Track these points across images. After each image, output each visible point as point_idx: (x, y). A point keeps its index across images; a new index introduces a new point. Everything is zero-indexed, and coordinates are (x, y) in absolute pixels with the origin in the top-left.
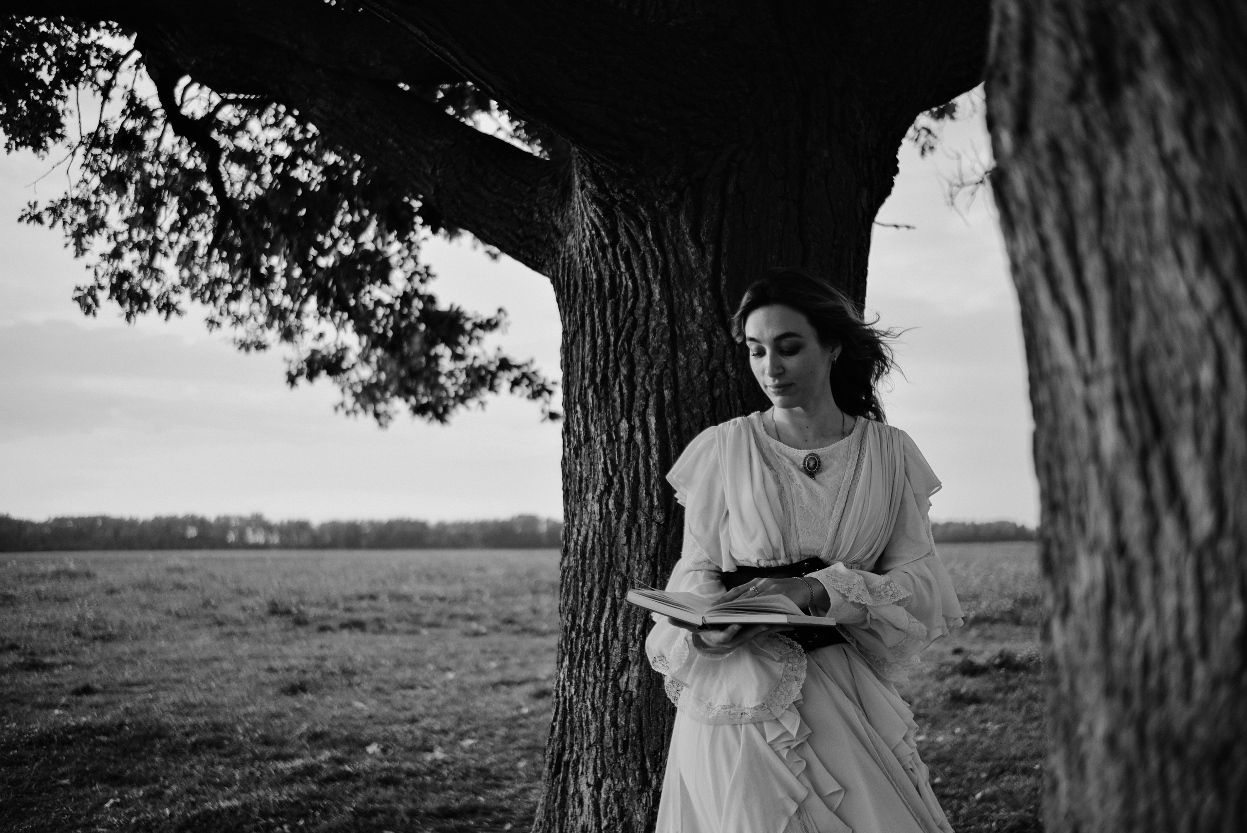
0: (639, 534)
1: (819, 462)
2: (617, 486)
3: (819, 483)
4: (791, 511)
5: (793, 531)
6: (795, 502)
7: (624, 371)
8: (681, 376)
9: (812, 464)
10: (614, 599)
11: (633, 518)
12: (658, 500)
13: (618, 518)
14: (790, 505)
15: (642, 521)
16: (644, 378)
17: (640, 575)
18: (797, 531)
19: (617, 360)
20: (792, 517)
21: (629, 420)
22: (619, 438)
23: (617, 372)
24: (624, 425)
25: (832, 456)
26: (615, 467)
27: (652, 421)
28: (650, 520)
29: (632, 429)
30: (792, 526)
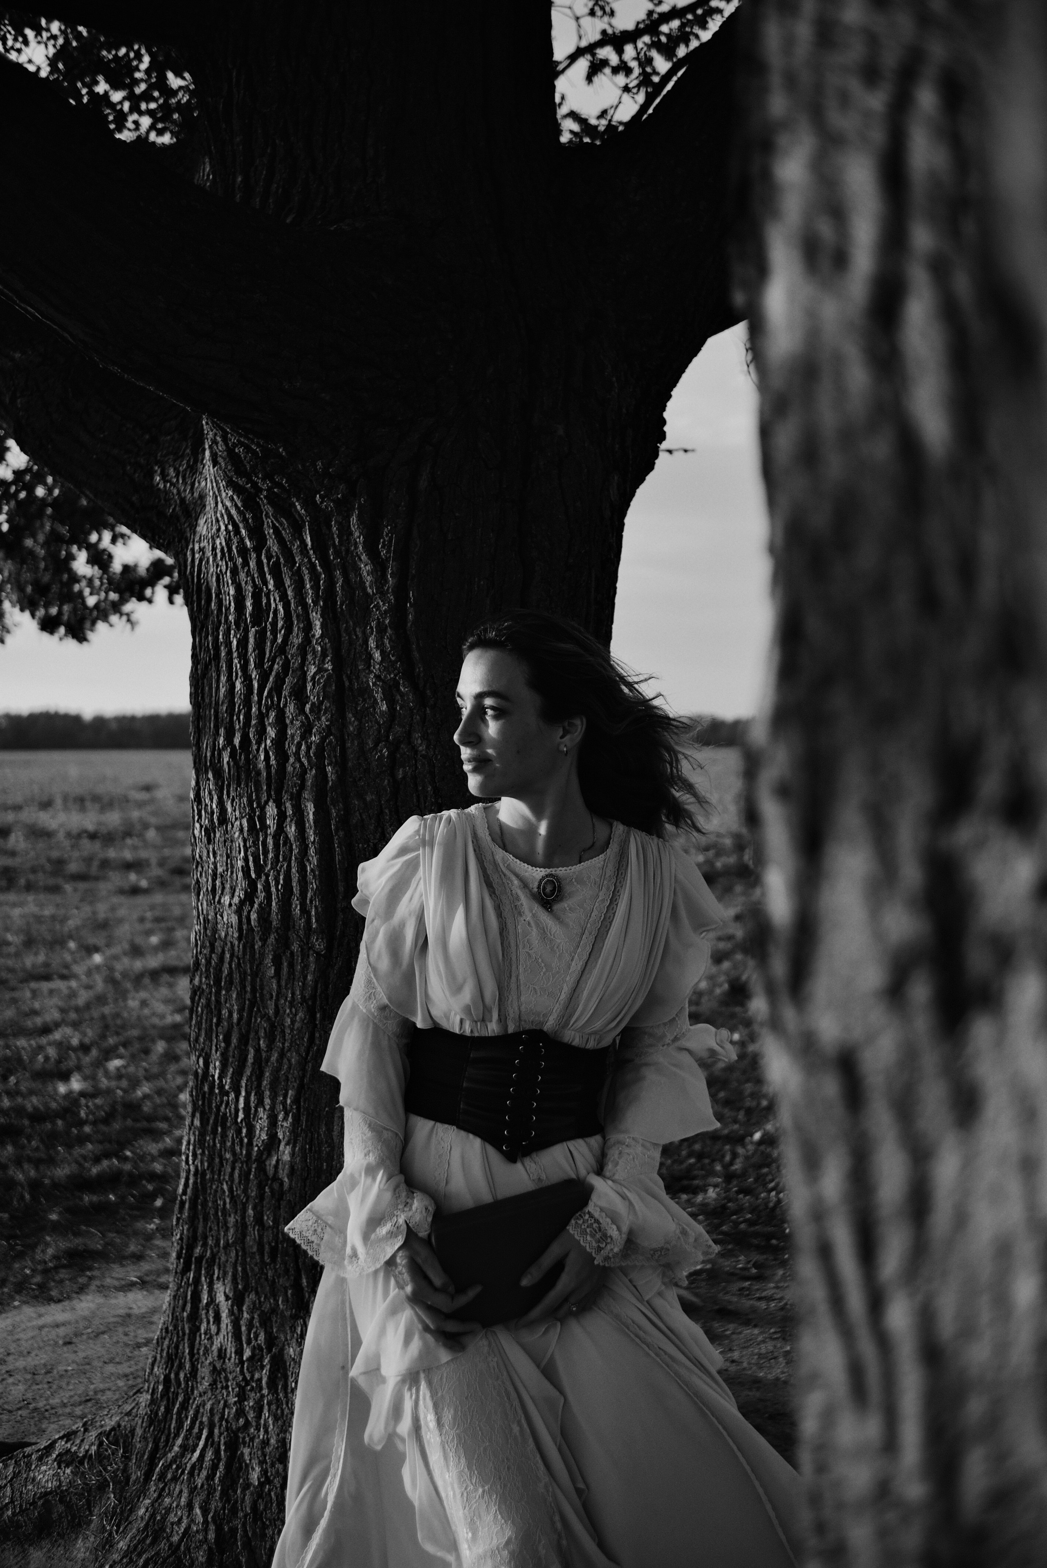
0: (291, 965)
1: (559, 887)
2: (261, 895)
3: (557, 918)
4: (514, 958)
5: (513, 986)
6: (521, 946)
7: (271, 732)
8: (352, 746)
9: (549, 889)
10: (258, 1050)
11: (284, 943)
12: (317, 921)
13: (264, 940)
14: (513, 949)
15: (295, 947)
16: (299, 746)
17: (293, 1022)
18: (518, 987)
19: (262, 717)
20: (514, 967)
21: (279, 804)
22: (264, 827)
23: (261, 733)
24: (271, 810)
25: (580, 880)
26: (259, 869)
27: (310, 809)
28: (306, 948)
29: (282, 817)
30: (514, 979)
